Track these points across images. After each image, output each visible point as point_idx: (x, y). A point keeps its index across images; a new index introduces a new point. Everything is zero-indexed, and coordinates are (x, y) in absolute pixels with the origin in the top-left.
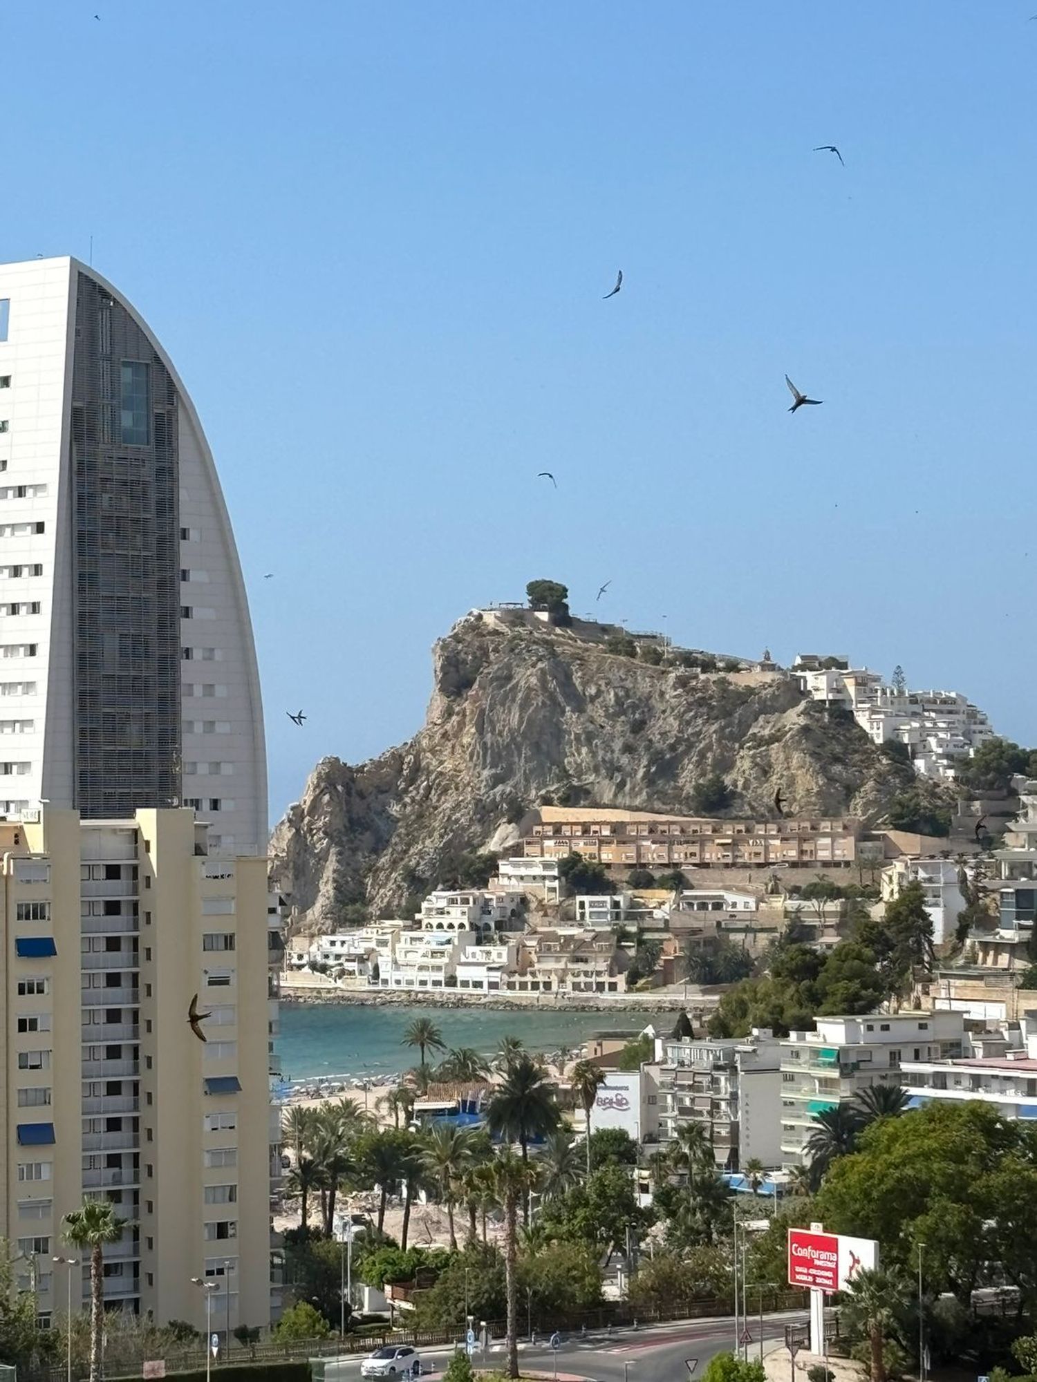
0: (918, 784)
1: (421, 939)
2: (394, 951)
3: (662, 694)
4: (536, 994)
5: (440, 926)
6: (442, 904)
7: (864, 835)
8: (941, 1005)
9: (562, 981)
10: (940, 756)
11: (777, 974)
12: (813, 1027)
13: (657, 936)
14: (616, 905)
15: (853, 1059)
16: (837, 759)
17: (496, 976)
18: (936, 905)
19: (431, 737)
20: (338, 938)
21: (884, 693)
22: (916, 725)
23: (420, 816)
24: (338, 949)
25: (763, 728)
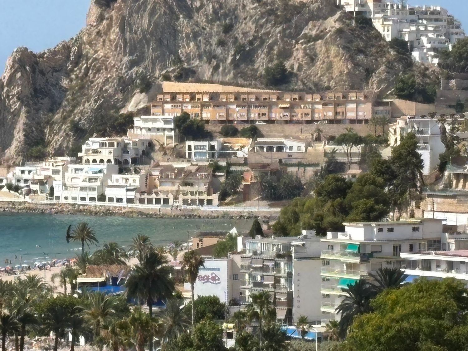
0: (414, 68)
1: (82, 170)
2: (63, 177)
3: (244, 7)
4: (158, 207)
5: (94, 161)
6: (96, 146)
7: (378, 102)
8: (428, 215)
9: (176, 198)
10: (429, 50)
11: (319, 194)
12: (342, 229)
13: (239, 168)
14: (212, 147)
15: (369, 250)
16: (360, 51)
17: (132, 195)
18: (425, 148)
19: (89, 34)
20: (26, 168)
21: (392, 6)
22: (413, 28)
23: (82, 87)
24: (26, 176)
25: (310, 30)
